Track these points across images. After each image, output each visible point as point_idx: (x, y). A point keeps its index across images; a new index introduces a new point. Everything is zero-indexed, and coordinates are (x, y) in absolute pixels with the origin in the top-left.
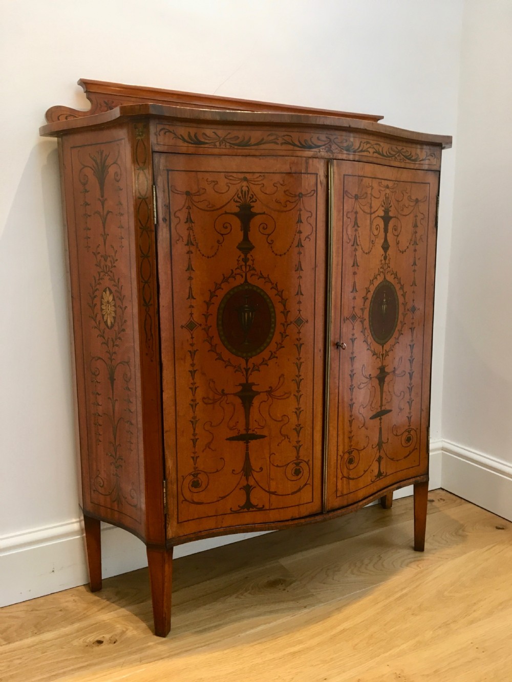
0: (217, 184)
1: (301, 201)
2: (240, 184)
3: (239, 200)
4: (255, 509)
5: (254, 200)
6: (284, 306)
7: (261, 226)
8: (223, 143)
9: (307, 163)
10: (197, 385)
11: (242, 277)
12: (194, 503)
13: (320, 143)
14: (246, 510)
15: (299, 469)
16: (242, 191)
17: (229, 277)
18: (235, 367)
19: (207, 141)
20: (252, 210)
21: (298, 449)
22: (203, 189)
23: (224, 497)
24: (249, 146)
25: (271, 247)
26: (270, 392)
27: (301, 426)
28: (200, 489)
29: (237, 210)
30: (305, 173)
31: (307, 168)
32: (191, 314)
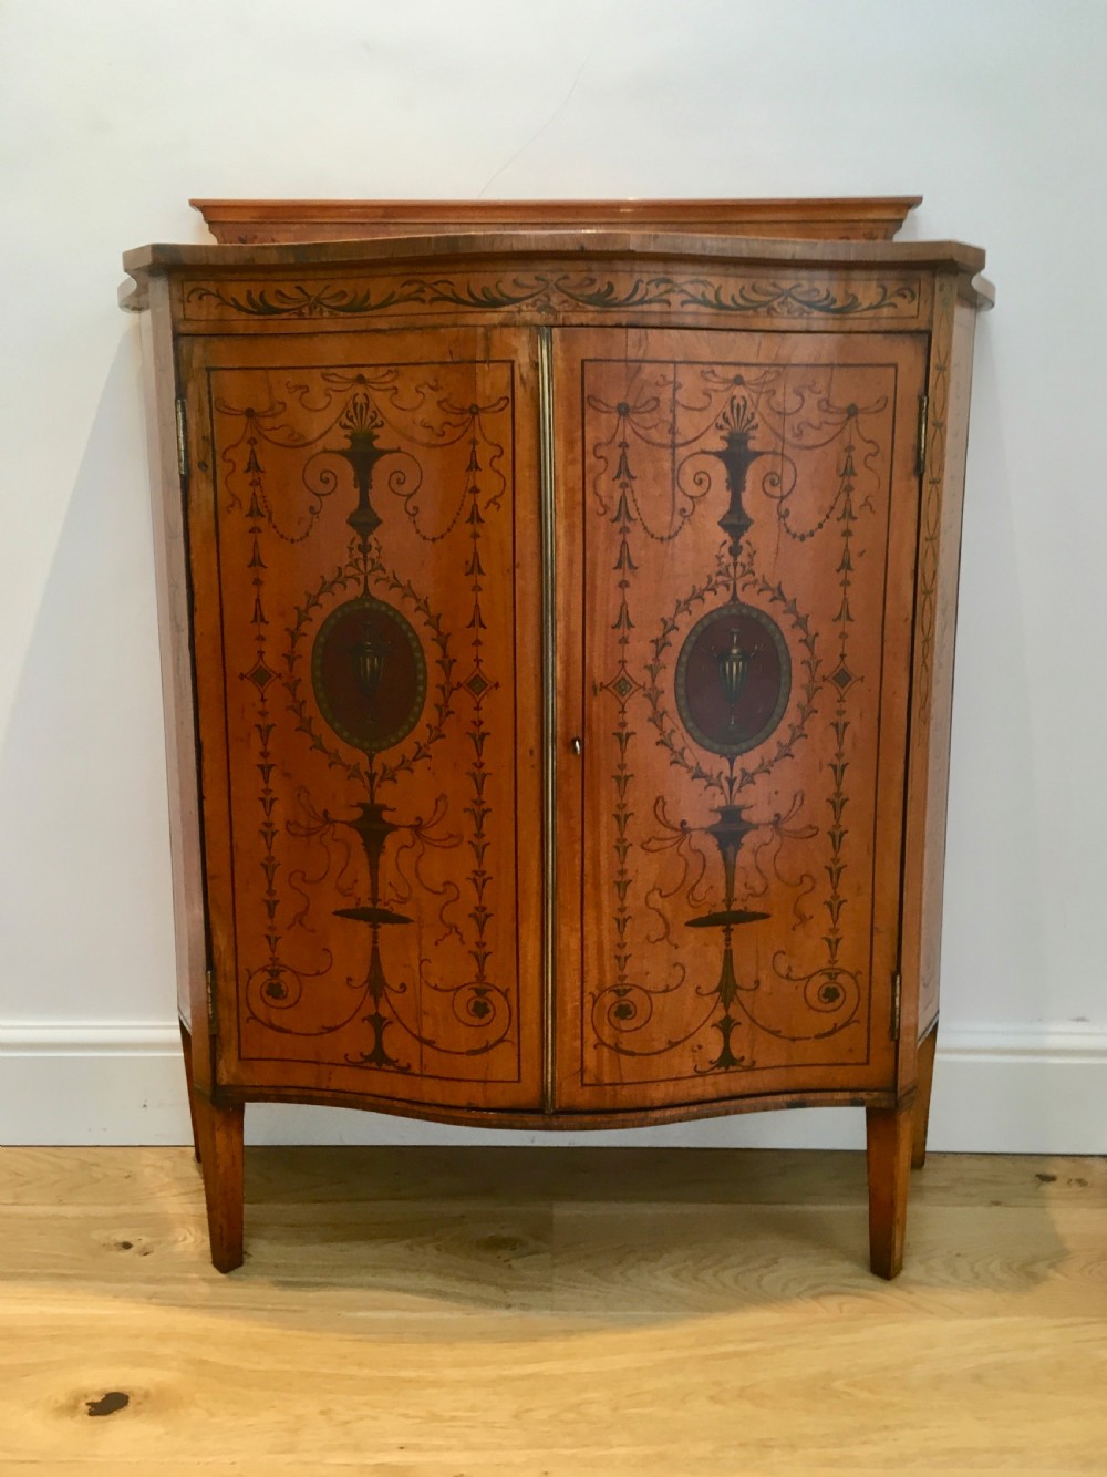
0: (307, 391)
1: (477, 423)
2: (351, 392)
3: (349, 423)
4: (392, 1068)
5: (378, 421)
6: (444, 648)
7: (395, 477)
8: (315, 308)
9: (487, 338)
10: (273, 795)
11: (359, 583)
12: (272, 1027)
13: (519, 293)
14: (374, 1065)
15: (485, 1004)
16: (355, 405)
17: (333, 583)
18: (348, 767)
19: (286, 307)
20: (376, 443)
21: (481, 960)
22: (280, 403)
23: (330, 1030)
24: (366, 310)
25: (414, 522)
26: (417, 828)
27: (488, 912)
28: (284, 1003)
29: (347, 444)
30: (484, 362)
31: (487, 350)
32: (261, 653)
